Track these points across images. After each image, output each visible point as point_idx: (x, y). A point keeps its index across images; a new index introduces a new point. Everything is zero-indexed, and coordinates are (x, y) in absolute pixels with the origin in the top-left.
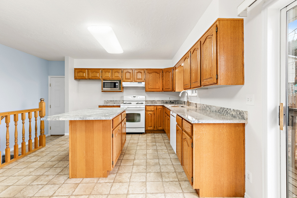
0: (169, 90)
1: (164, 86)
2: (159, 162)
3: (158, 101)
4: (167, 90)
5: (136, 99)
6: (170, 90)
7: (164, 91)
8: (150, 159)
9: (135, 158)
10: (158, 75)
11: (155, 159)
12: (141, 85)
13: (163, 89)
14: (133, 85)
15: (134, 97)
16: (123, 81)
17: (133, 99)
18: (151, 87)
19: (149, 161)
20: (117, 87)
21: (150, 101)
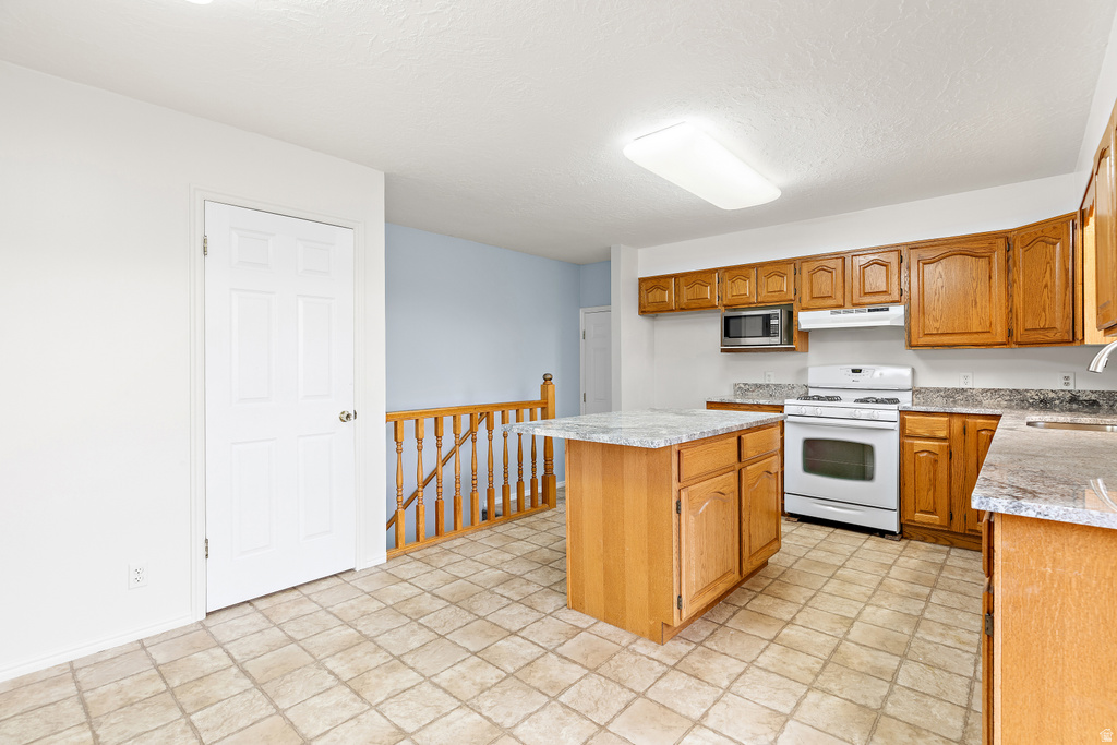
0: (1051, 336)
1: (1021, 316)
2: (897, 670)
3: (985, 391)
4: (1040, 337)
5: (862, 380)
6: (1058, 337)
7: (1020, 344)
8: (857, 644)
9: (794, 618)
10: (983, 263)
11: (882, 654)
12: (887, 319)
13: (1010, 333)
14: (846, 321)
15: (854, 371)
16: (804, 309)
17: (849, 380)
18: (937, 325)
19: (848, 648)
20: (775, 334)
21: (939, 390)
